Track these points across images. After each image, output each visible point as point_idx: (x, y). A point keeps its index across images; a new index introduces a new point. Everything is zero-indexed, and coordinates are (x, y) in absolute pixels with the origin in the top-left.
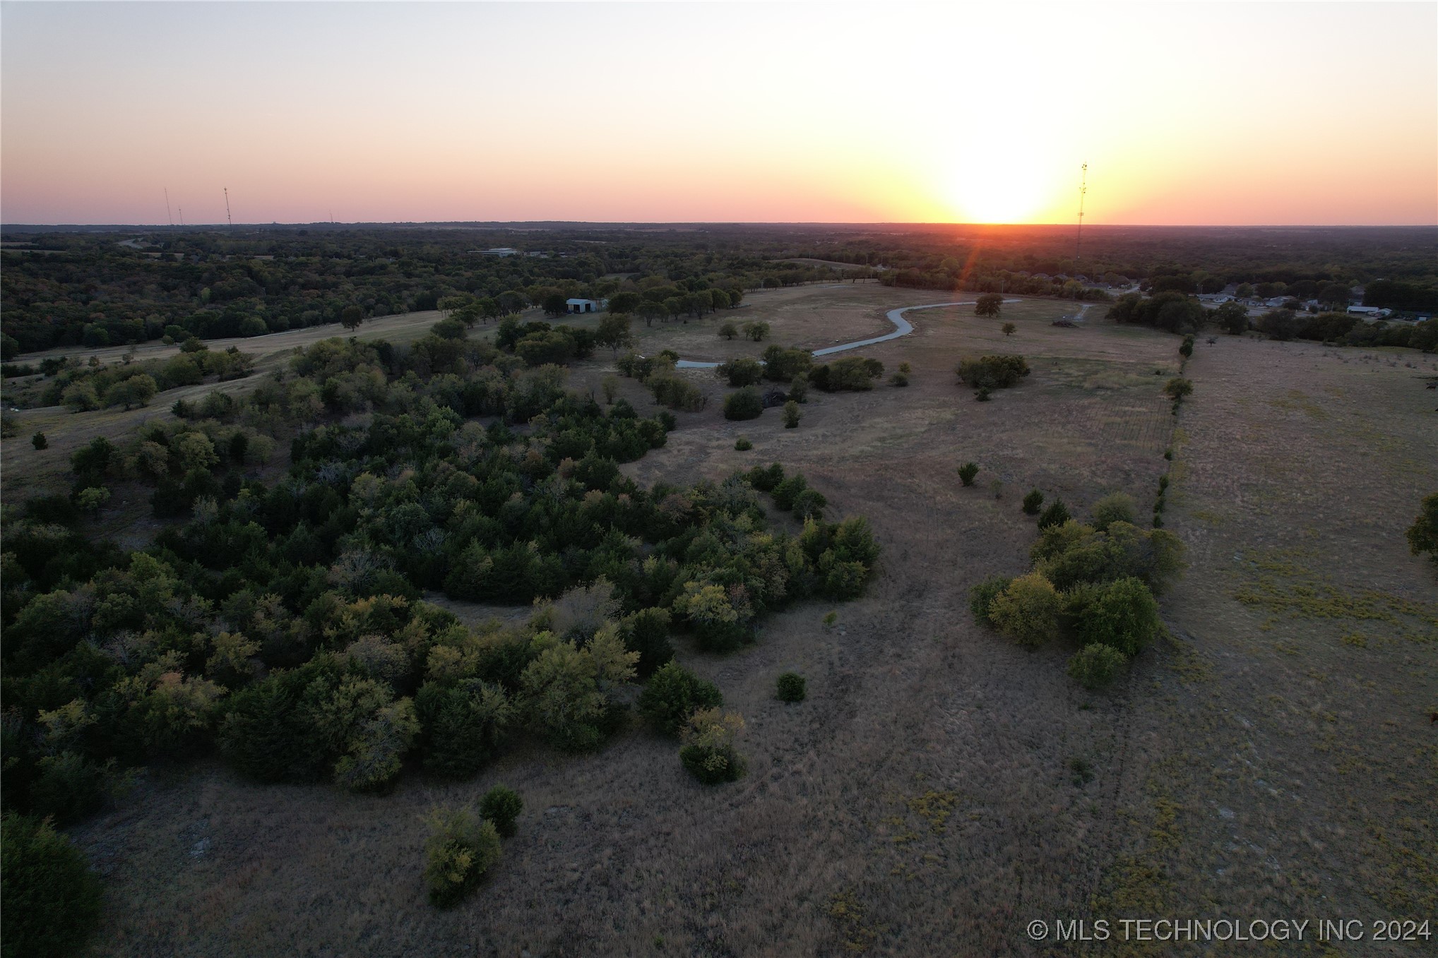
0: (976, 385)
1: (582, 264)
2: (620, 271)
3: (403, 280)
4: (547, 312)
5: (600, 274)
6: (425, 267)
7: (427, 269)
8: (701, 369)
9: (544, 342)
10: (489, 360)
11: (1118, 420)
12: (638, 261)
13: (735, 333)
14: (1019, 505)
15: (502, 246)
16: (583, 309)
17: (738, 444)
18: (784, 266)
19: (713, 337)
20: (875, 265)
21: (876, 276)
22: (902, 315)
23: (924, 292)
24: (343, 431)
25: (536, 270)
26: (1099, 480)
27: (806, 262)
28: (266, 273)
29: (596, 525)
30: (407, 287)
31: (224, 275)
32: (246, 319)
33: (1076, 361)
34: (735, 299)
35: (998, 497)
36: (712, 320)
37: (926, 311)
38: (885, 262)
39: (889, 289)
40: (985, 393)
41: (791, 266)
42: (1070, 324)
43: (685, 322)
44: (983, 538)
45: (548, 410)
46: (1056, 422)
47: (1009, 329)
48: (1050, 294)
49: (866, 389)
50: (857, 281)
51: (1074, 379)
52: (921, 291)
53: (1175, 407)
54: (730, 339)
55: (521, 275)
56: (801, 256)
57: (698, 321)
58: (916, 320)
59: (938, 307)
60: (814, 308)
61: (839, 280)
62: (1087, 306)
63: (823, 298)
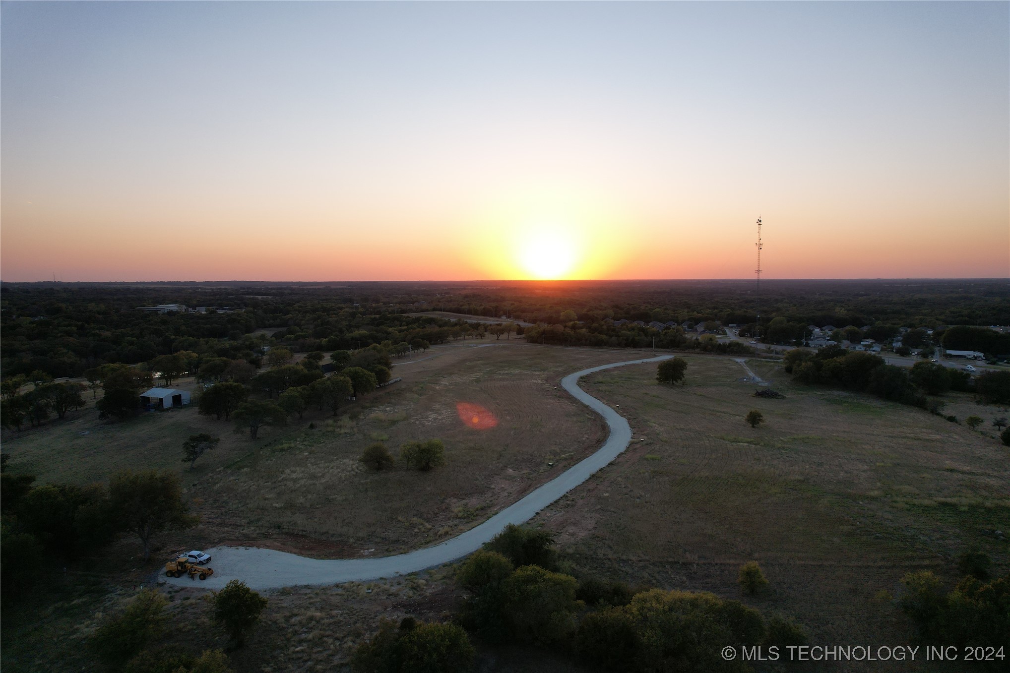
4: (102, 416)
5: (249, 330)
12: (289, 317)
13: (388, 459)
15: (173, 302)
16: (168, 403)
18: (424, 321)
19: (353, 463)
20: (500, 317)
21: (520, 331)
22: (579, 384)
27: (439, 314)
34: (382, 377)
37: (600, 379)
38: (508, 314)
39: (538, 347)
41: (430, 321)
42: (774, 394)
47: (754, 418)
48: (693, 348)
50: (504, 336)
52: (569, 348)
54: (380, 469)
56: (434, 310)
58: (606, 397)
59: (605, 371)
60: (478, 381)
61: (482, 336)
62: (740, 360)
63: (479, 362)
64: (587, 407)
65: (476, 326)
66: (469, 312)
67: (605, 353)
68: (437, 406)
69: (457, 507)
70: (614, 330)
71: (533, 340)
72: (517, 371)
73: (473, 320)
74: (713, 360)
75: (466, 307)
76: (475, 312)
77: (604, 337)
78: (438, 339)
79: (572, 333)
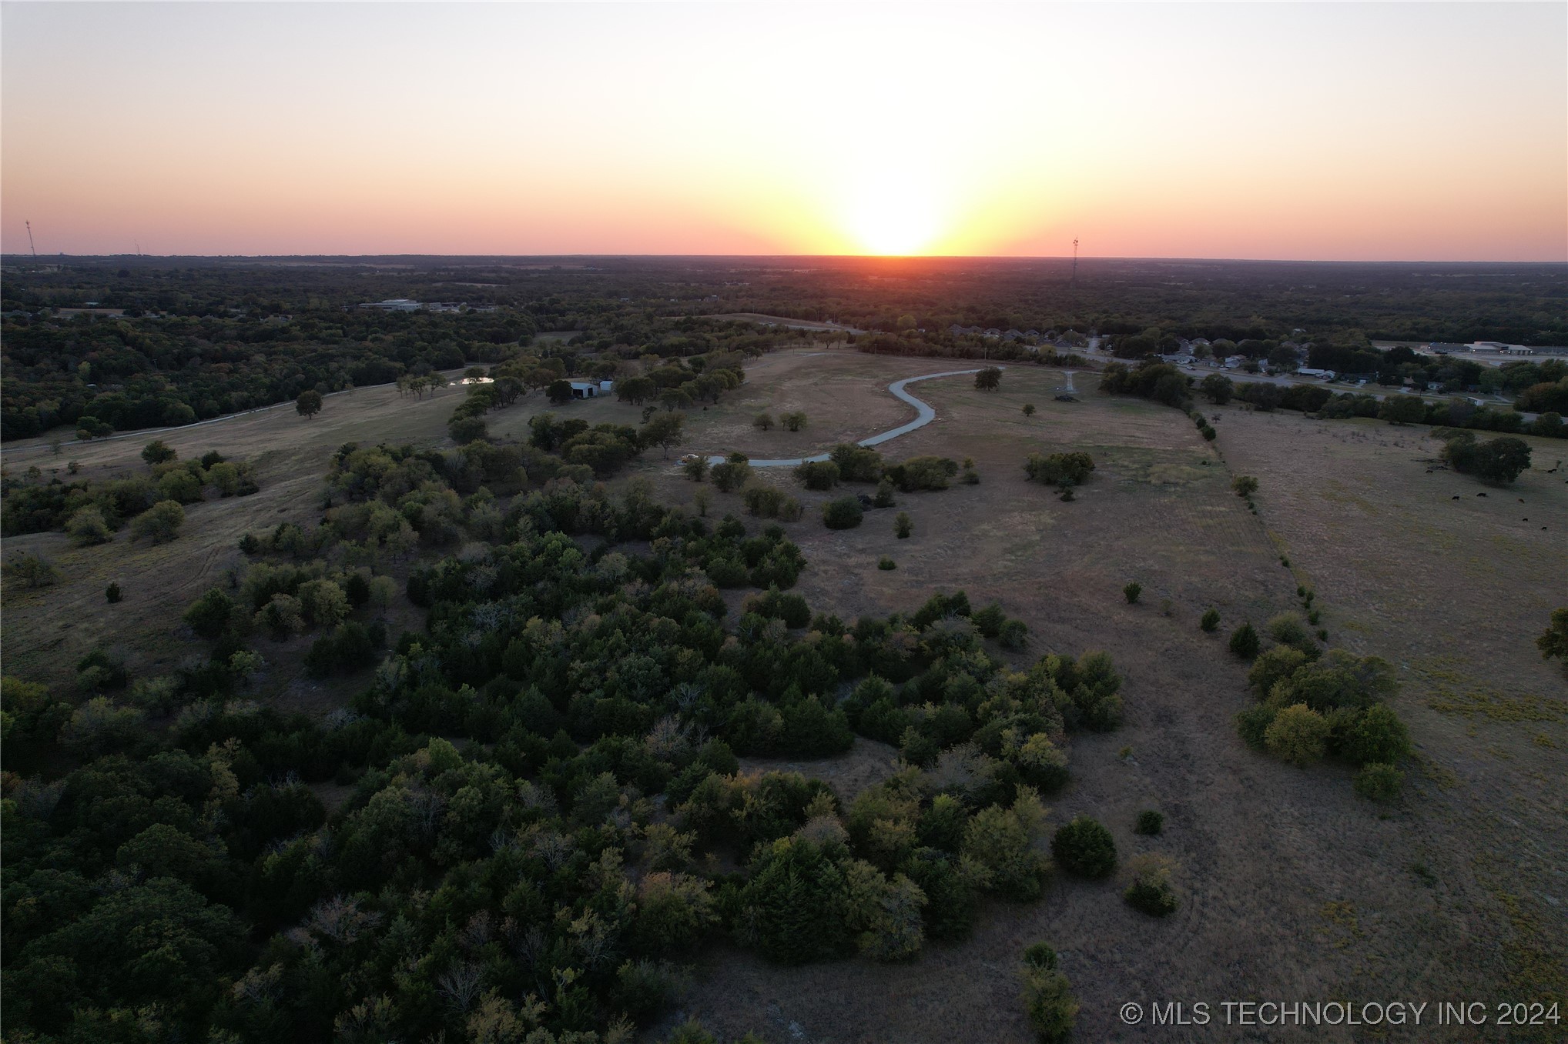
0: (1049, 482)
1: (512, 323)
2: (551, 330)
3: (321, 348)
6: (330, 328)
7: (333, 331)
8: (763, 468)
9: (598, 447)
10: (552, 471)
11: (1210, 522)
12: (569, 317)
13: (772, 424)
14: (1198, 622)
15: (394, 297)
16: (586, 394)
17: (882, 563)
18: (738, 325)
19: (744, 429)
20: (824, 321)
21: (851, 340)
22: (904, 389)
23: (906, 359)
24: (467, 568)
25: (463, 331)
26: (1247, 593)
27: (751, 317)
28: (148, 341)
29: (832, 667)
30: (332, 358)
31: (94, 343)
32: (171, 406)
33: (1119, 449)
34: (741, 375)
35: (1168, 614)
36: (731, 404)
37: (925, 384)
38: (834, 318)
39: (869, 357)
40: (1070, 493)
41: (746, 326)
42: (1072, 399)
43: (705, 409)
44: (1183, 658)
45: (657, 529)
46: (1156, 525)
47: (1029, 410)
48: (1029, 360)
49: (941, 488)
50: (834, 345)
51: (1134, 473)
52: (901, 358)
53: (1251, 506)
54: (765, 429)
55: (452, 340)
56: (743, 311)
57: (716, 406)
58: (925, 398)
59: (931, 379)
60: (816, 384)
61: (810, 344)
62: (1070, 373)
63: (813, 370)
64: (906, 403)
65: (802, 333)
66: (787, 315)
67: (936, 363)
68: (790, 400)
69: (819, 446)
70: (950, 340)
71: (865, 350)
72: (850, 378)
73: (794, 325)
74: (1041, 373)
75: (782, 308)
76: (794, 315)
77: (938, 347)
78: (766, 347)
79: (905, 343)
